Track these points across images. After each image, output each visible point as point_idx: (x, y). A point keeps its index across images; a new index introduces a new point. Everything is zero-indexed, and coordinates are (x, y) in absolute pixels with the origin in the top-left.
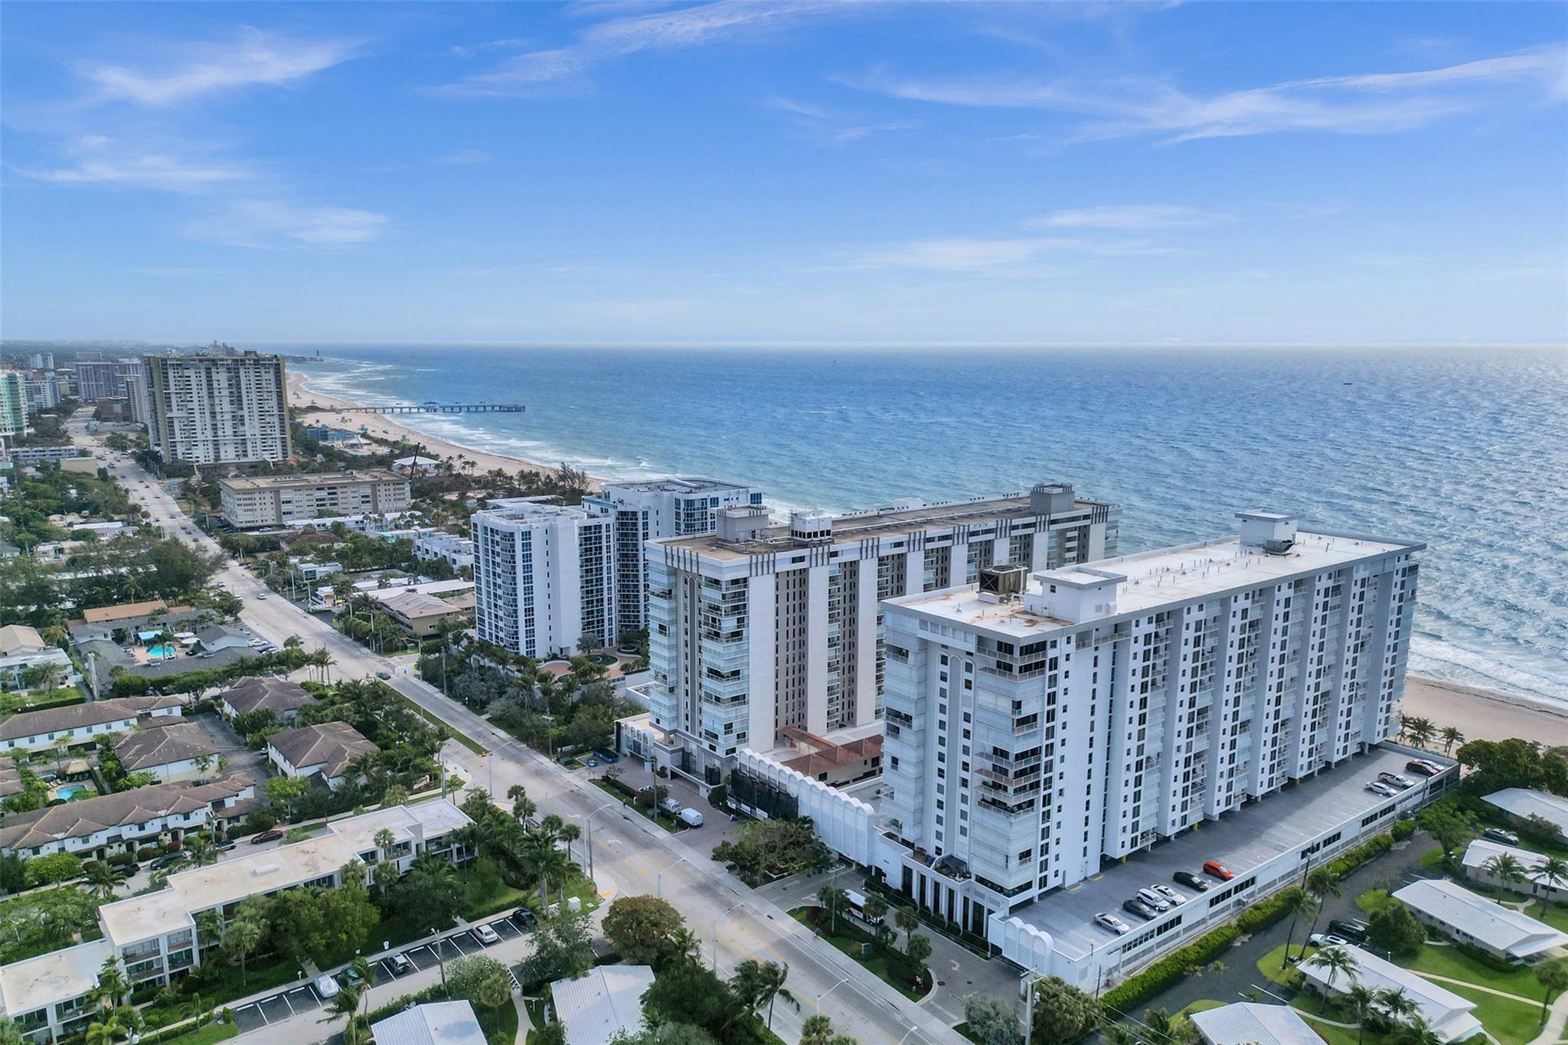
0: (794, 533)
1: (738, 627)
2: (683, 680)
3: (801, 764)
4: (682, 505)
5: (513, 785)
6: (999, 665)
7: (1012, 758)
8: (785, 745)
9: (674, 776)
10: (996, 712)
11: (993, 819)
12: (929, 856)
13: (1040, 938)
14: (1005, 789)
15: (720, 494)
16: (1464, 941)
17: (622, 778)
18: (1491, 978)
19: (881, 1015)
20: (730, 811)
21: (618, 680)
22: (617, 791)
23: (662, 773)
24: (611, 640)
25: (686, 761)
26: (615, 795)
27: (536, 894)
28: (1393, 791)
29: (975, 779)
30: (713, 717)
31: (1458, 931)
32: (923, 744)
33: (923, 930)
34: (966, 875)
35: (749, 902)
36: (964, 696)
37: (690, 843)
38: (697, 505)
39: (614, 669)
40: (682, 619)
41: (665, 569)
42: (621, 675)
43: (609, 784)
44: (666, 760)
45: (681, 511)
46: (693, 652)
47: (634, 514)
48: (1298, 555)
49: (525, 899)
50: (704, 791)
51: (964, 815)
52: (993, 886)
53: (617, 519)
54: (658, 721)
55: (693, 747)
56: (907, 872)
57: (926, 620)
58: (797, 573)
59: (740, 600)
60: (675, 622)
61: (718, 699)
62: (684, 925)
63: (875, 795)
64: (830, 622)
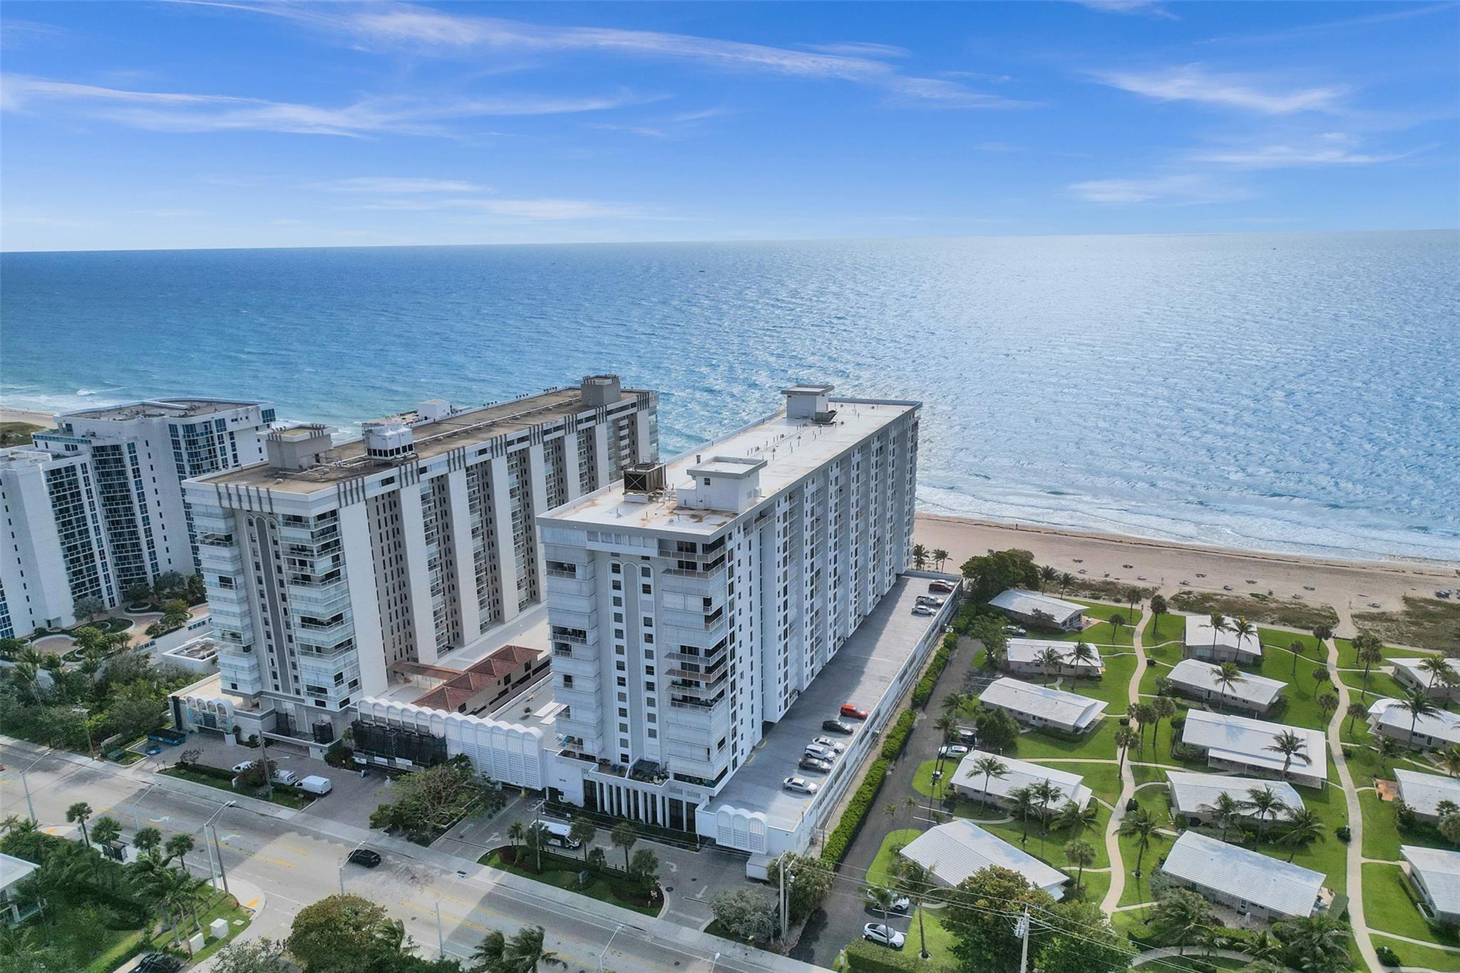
0: (372, 452)
1: (334, 566)
2: (263, 636)
3: (436, 700)
4: (181, 432)
5: (73, 804)
6: (681, 564)
7: (702, 654)
8: (398, 683)
9: (269, 742)
10: (685, 611)
11: (688, 716)
12: (615, 766)
13: (756, 819)
14: (697, 684)
15: (226, 414)
16: (1040, 724)
17: (202, 760)
18: (1071, 750)
19: (629, 942)
20: (358, 767)
21: (147, 646)
22: (204, 776)
23: (252, 742)
24: (112, 600)
25: (282, 724)
26: (203, 782)
27: (158, 929)
28: (932, 610)
29: (662, 680)
30: (312, 670)
31: (1034, 717)
32: (598, 658)
33: (641, 844)
34: (663, 776)
35: (430, 863)
36: (642, 601)
37: (329, 814)
38: (199, 430)
39: (137, 633)
40: (252, 567)
41: (219, 511)
42: (148, 639)
43: (186, 770)
44: (253, 726)
45: (181, 438)
46: (274, 604)
47: (116, 448)
48: (842, 423)
49: (147, 940)
50: (317, 752)
51: (652, 718)
52: (692, 780)
53: (94, 456)
54: (234, 686)
55: (289, 706)
56: (589, 786)
57: (594, 531)
58: (386, 497)
59: (332, 536)
60: (241, 571)
61: (318, 649)
62: (387, 916)
63: (524, 714)
64: (427, 544)
